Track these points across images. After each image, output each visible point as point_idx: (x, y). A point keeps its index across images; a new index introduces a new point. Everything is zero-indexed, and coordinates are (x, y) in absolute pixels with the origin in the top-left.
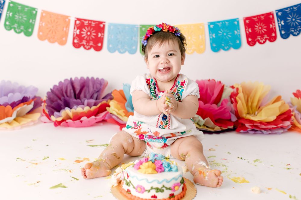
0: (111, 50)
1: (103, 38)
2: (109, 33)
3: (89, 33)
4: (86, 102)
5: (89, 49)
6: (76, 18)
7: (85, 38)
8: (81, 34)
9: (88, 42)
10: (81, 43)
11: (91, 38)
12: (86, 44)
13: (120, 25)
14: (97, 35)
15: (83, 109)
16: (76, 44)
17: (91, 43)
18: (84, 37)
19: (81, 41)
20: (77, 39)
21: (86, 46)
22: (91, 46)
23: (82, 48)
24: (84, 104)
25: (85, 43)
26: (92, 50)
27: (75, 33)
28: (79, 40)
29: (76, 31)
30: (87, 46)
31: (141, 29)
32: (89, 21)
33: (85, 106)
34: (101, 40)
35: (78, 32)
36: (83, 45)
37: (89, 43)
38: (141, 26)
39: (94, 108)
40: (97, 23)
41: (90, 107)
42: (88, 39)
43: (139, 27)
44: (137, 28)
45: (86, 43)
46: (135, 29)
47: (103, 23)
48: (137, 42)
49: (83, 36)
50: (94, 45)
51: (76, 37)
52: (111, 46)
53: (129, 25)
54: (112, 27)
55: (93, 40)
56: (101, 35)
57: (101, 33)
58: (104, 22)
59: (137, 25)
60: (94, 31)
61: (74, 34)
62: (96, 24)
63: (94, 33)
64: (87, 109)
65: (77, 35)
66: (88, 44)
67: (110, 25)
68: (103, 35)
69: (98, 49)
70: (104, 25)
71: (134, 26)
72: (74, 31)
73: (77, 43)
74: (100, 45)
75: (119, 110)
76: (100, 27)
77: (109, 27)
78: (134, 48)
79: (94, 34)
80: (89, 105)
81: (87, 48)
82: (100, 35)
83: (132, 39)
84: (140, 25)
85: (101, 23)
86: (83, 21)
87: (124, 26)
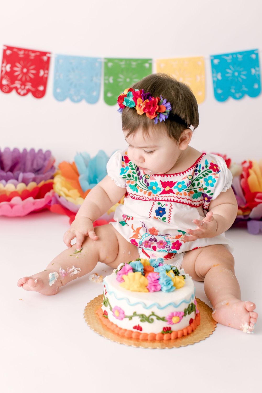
0: (59, 97)
1: (46, 78)
2: (57, 70)
3: (25, 70)
4: (21, 176)
5: (25, 95)
6: (5, 46)
7: (20, 77)
8: (12, 71)
9: (23, 84)
10: (12, 86)
11: (28, 78)
12: (21, 88)
13: (74, 58)
14: (38, 72)
15: (16, 186)
16: (5, 87)
17: (29, 86)
18: (18, 75)
19: (13, 82)
20: (6, 78)
21: (19, 91)
22: (28, 91)
23: (14, 92)
24: (17, 179)
25: (19, 86)
26: (30, 95)
27: (4, 69)
28: (10, 80)
29: (5, 67)
30: (23, 89)
31: (106, 64)
32: (25, 50)
33: (19, 183)
34: (44, 81)
35: (8, 68)
36: (17, 89)
37: (25, 86)
38: (106, 61)
39: (32, 185)
40: (38, 54)
41: (27, 185)
42: (24, 79)
43: (103, 61)
44: (100, 63)
45: (21, 85)
46: (97, 64)
47: (48, 55)
48: (100, 85)
49: (16, 74)
50: (33, 89)
51: (6, 76)
52: (58, 91)
53: (87, 59)
54: (61, 61)
55: (31, 80)
56: (45, 73)
57: (44, 70)
58: (49, 53)
59: (100, 59)
60: (32, 67)
61: (2, 71)
62: (36, 56)
63: (33, 69)
64: (21, 187)
65: (7, 73)
66: (23, 87)
67: (59, 57)
68: (47, 74)
69: (39, 94)
70: (49, 58)
71: (94, 60)
72: (2, 67)
73: (7, 85)
74: (41, 88)
75: (69, 190)
76: (42, 61)
77: (57, 61)
78: (95, 94)
79: (34, 72)
80: (25, 181)
81: (22, 92)
82: (42, 73)
83: (92, 80)
84: (105, 59)
85: (44, 54)
86: (15, 50)
87: (80, 59)
